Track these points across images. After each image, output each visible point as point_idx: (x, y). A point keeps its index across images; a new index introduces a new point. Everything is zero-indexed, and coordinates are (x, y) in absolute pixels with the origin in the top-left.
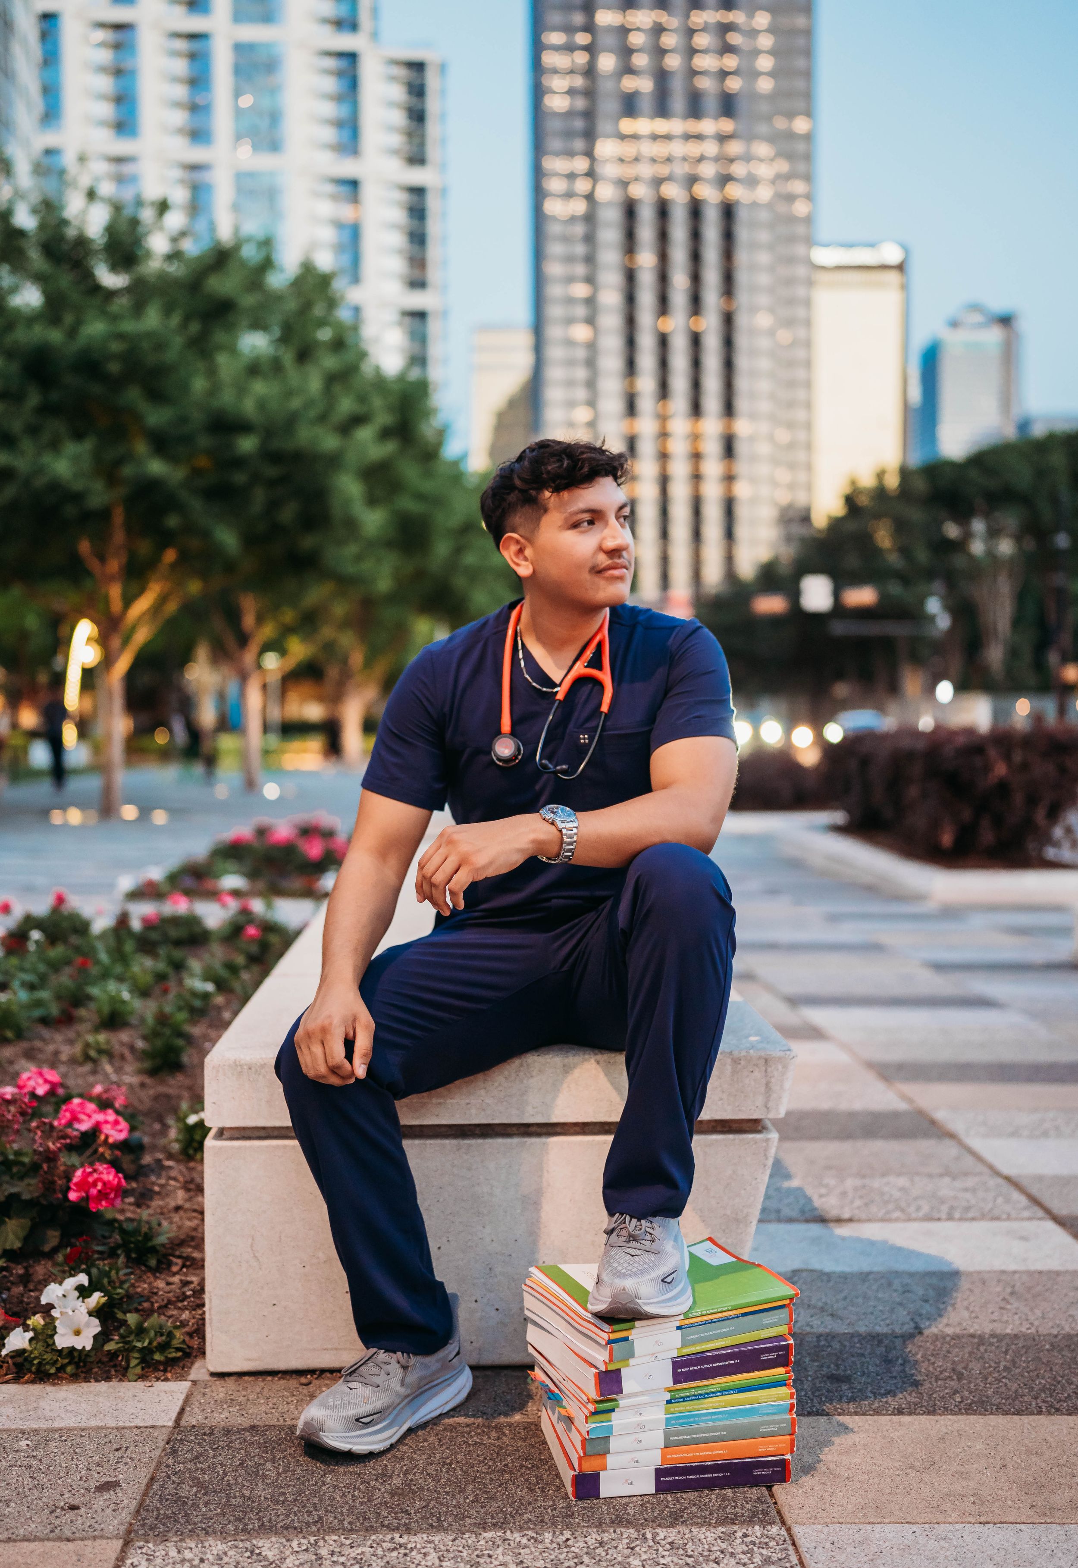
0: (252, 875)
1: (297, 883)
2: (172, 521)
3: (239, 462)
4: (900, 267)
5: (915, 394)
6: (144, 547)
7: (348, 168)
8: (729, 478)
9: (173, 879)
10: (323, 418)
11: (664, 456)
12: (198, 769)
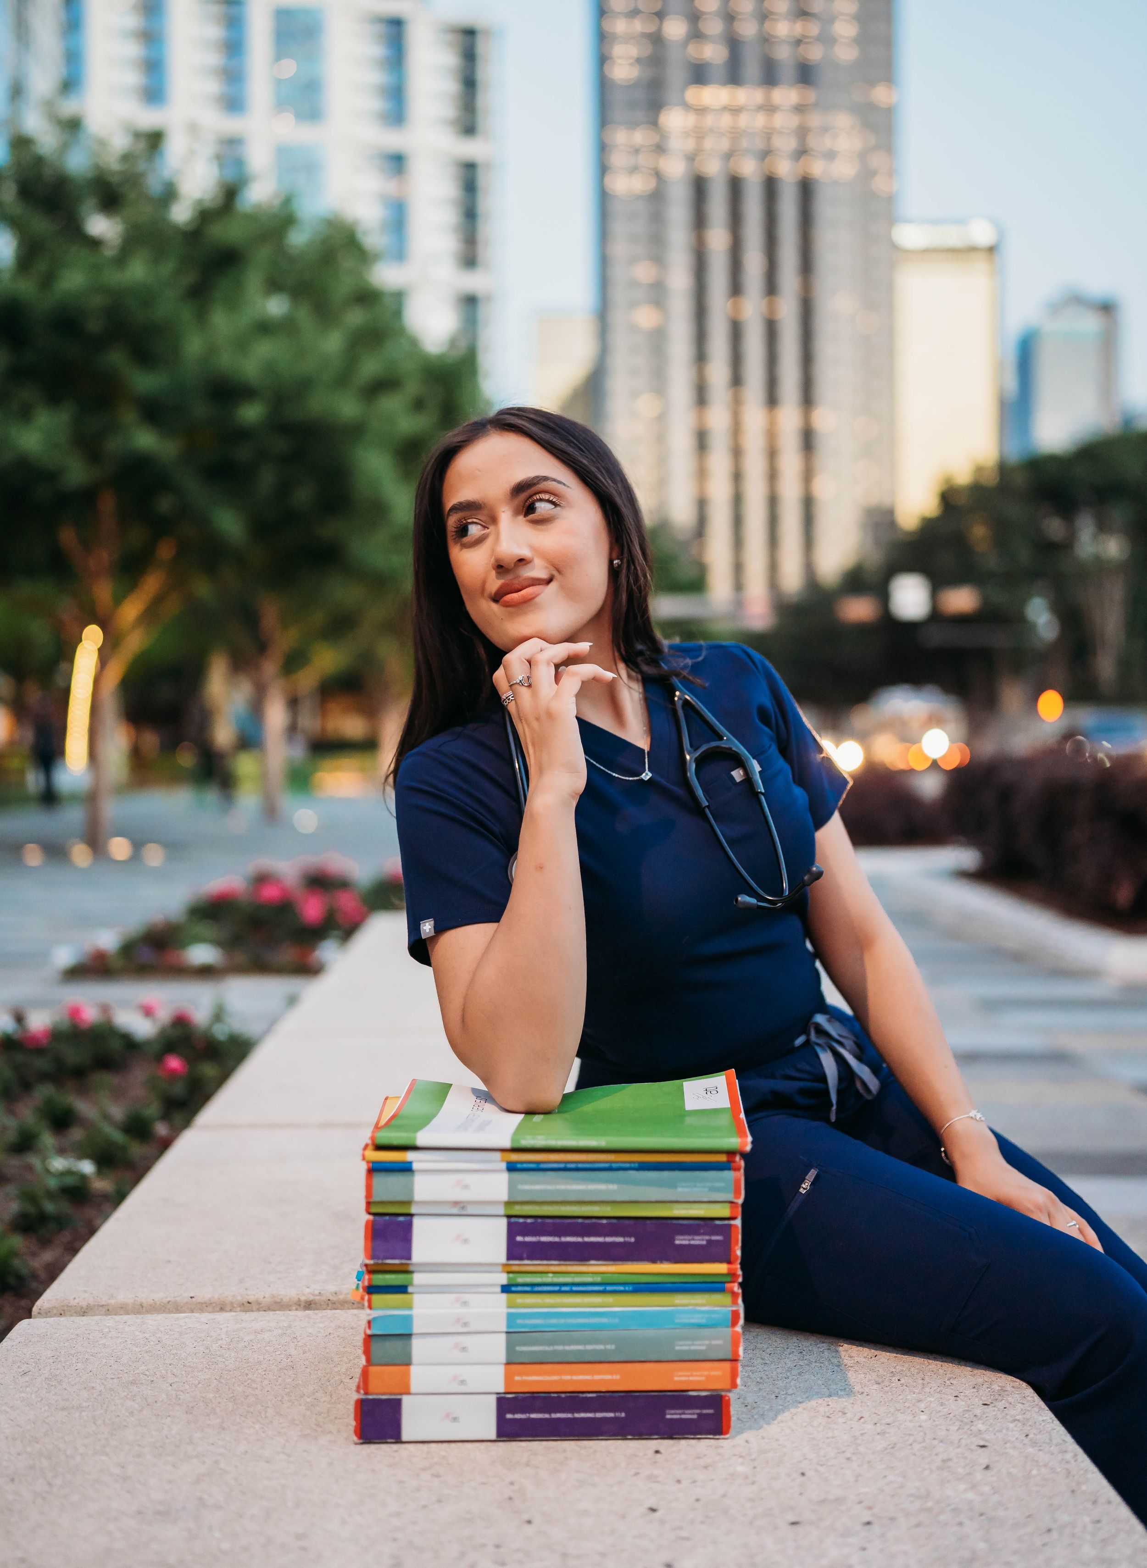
0: (228, 944)
1: (287, 954)
2: (165, 504)
3: (243, 434)
4: (991, 250)
5: (1011, 383)
6: (137, 536)
7: (393, 140)
8: (808, 475)
9: (128, 949)
10: (343, 380)
11: (737, 453)
12: (212, 796)
